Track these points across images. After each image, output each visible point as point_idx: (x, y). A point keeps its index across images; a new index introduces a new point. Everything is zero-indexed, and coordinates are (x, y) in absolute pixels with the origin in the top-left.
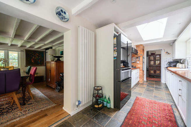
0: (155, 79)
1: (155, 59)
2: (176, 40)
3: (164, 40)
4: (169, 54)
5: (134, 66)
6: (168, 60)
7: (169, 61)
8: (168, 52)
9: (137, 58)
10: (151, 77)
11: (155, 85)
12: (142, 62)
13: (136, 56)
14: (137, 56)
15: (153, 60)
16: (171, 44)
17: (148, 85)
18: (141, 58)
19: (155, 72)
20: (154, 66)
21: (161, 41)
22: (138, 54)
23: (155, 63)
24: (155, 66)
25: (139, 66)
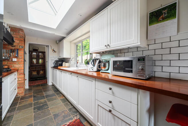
0: (40, 82)
1: (38, 57)
2: (65, 37)
3: (55, 34)
4: (55, 52)
5: (6, 67)
6: (54, 58)
7: (56, 60)
8: (54, 50)
9: (12, 51)
10: (34, 80)
11: (44, 92)
12: (23, 60)
13: (11, 47)
14: (13, 48)
15: (35, 58)
16: (57, 42)
17: (34, 97)
18: (21, 53)
19: (38, 72)
20: (37, 66)
21: (52, 34)
22: (14, 44)
23: (38, 62)
24: (39, 66)
25: (17, 66)
